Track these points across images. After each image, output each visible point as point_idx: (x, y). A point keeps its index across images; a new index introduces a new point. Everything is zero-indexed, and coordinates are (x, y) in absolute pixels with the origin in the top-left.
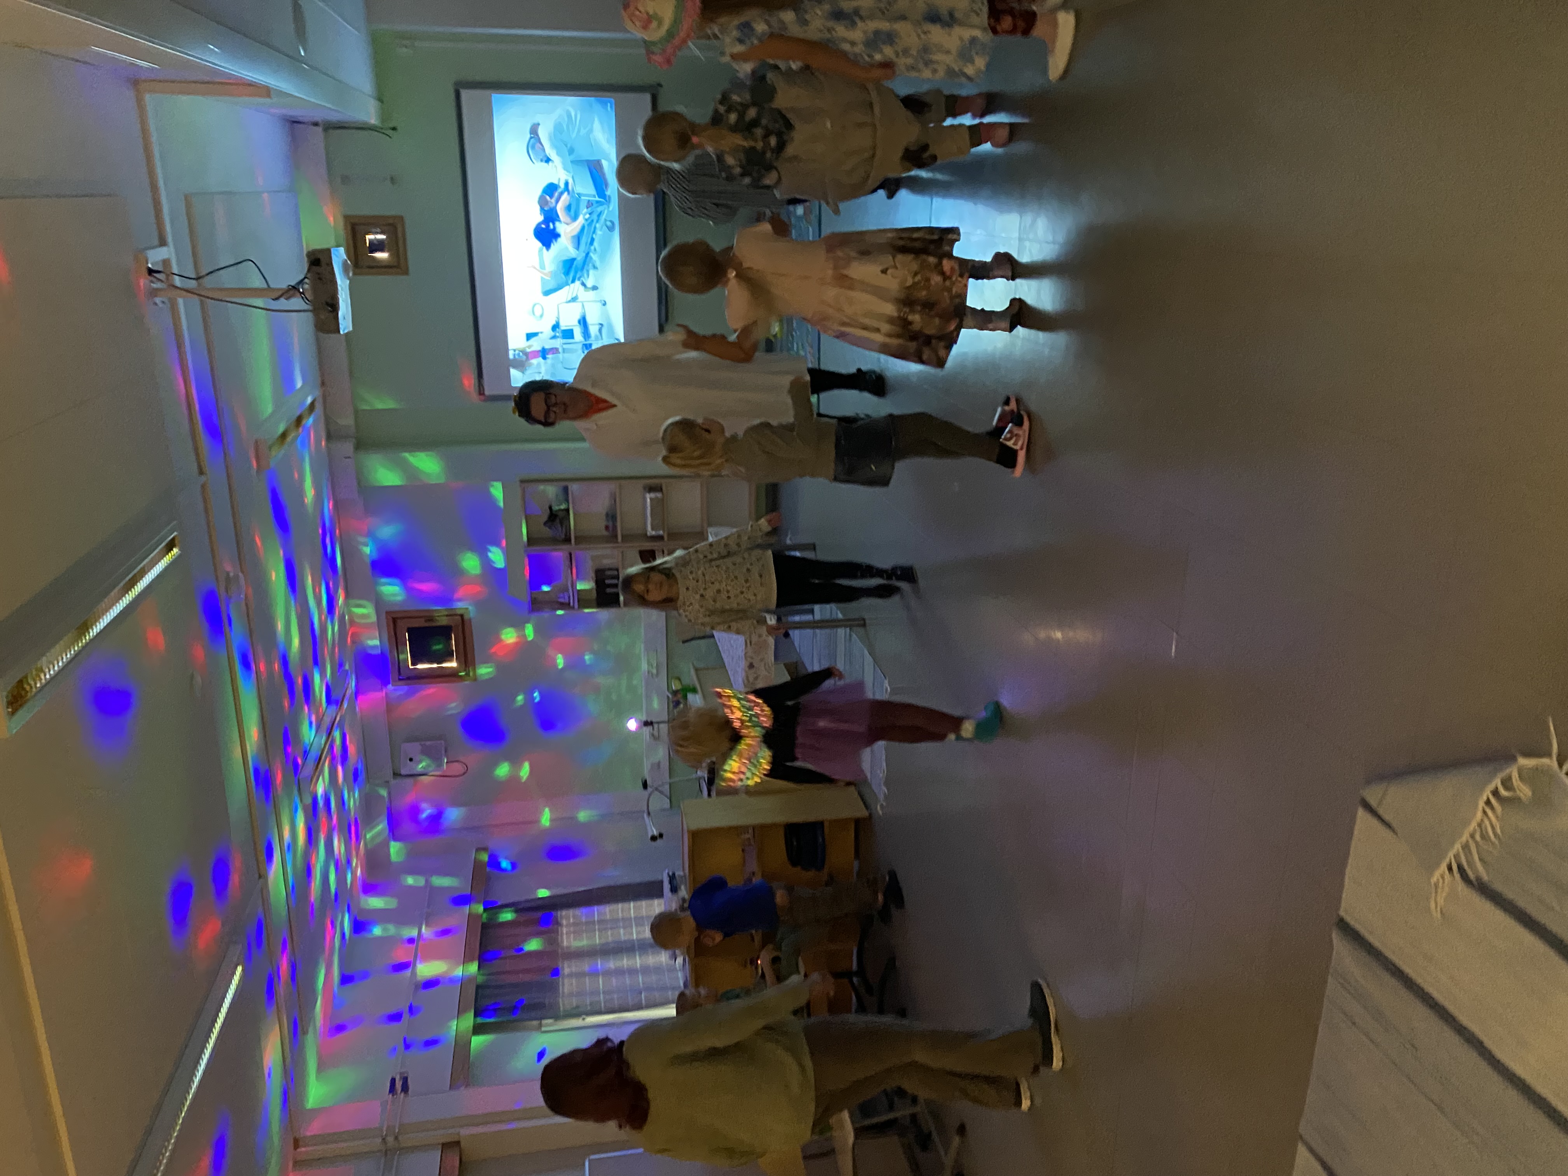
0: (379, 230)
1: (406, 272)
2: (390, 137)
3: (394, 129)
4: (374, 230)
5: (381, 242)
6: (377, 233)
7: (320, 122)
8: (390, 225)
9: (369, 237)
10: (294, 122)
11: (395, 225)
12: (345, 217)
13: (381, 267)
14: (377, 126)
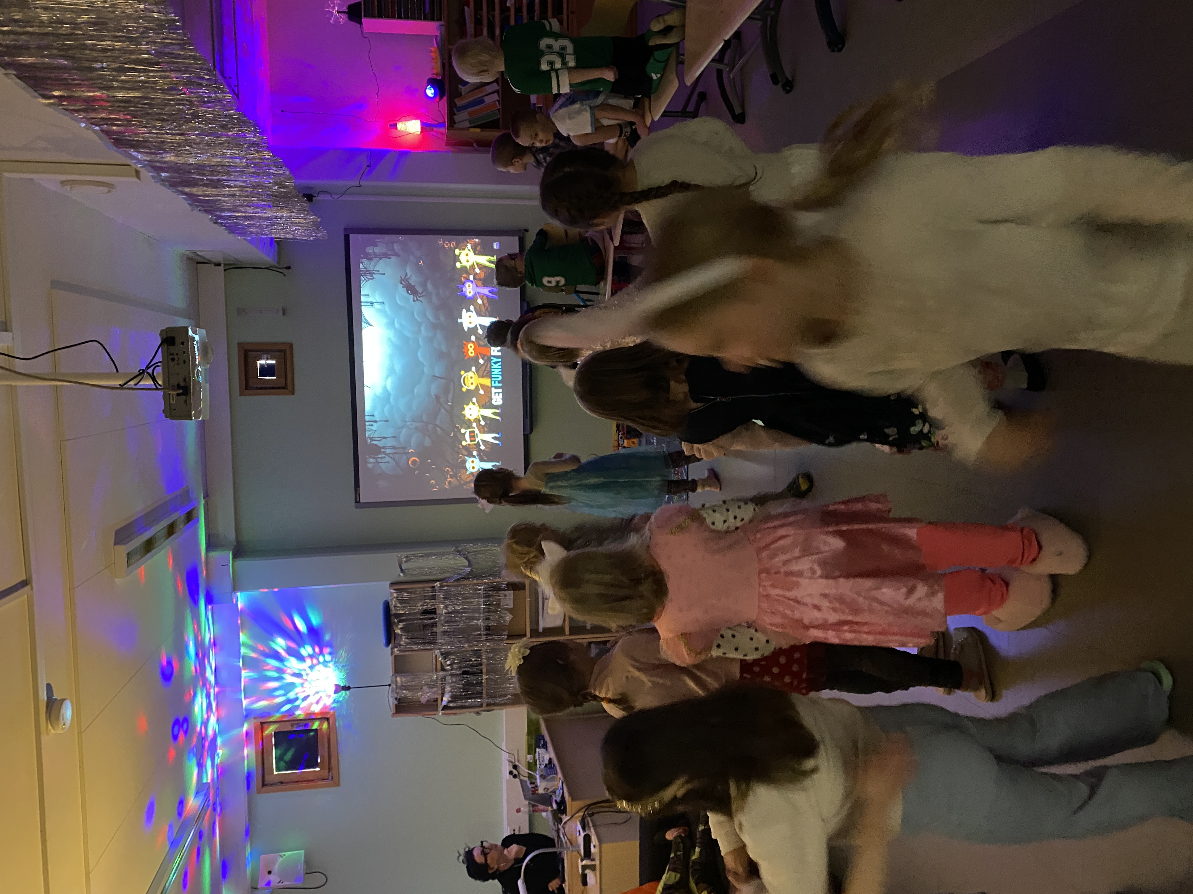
0: (269, 356)
1: (293, 393)
2: (285, 276)
3: (289, 268)
4: (265, 356)
5: (271, 366)
6: (267, 359)
7: (222, 262)
8: (280, 351)
9: (259, 362)
10: (198, 262)
11: (283, 352)
12: (239, 344)
13: (270, 388)
14: (272, 267)
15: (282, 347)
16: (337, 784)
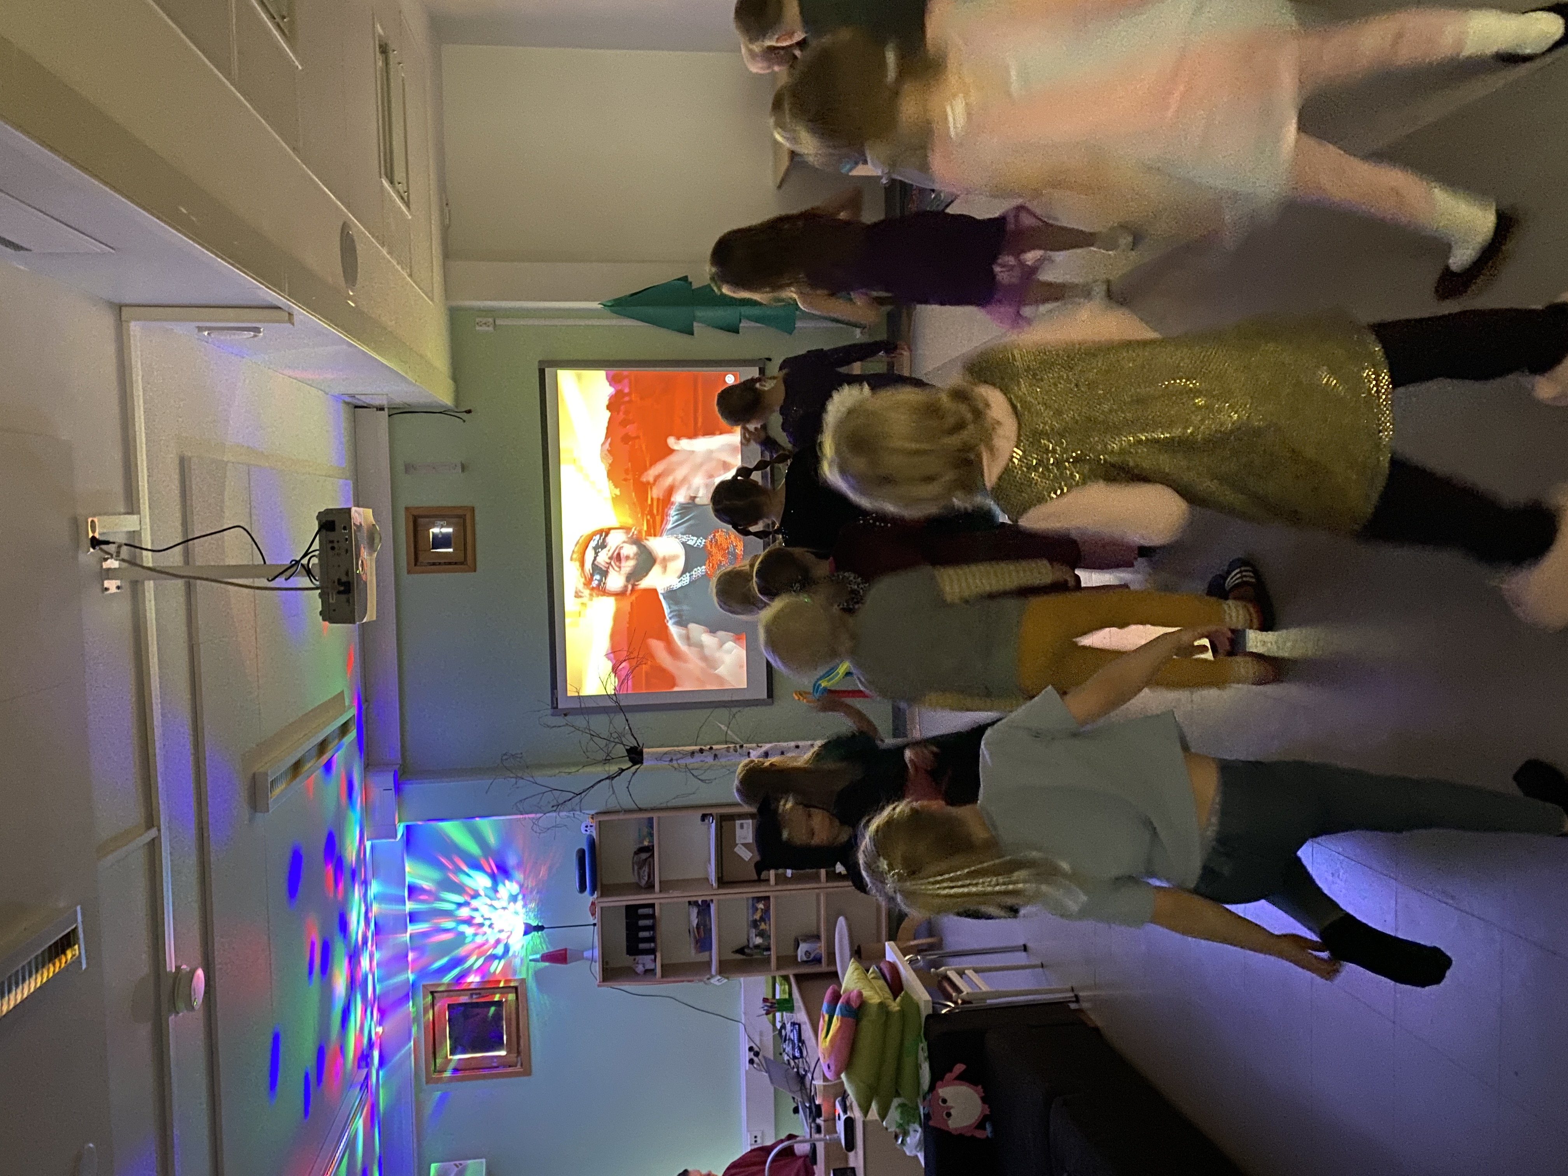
0: (445, 522)
1: (474, 570)
2: (464, 421)
4: (439, 523)
5: (446, 536)
6: (442, 527)
7: (386, 406)
8: (459, 516)
9: (431, 531)
10: (357, 407)
11: (463, 517)
12: (407, 509)
13: (445, 564)
14: (449, 410)
15: (460, 512)
16: (527, 1072)
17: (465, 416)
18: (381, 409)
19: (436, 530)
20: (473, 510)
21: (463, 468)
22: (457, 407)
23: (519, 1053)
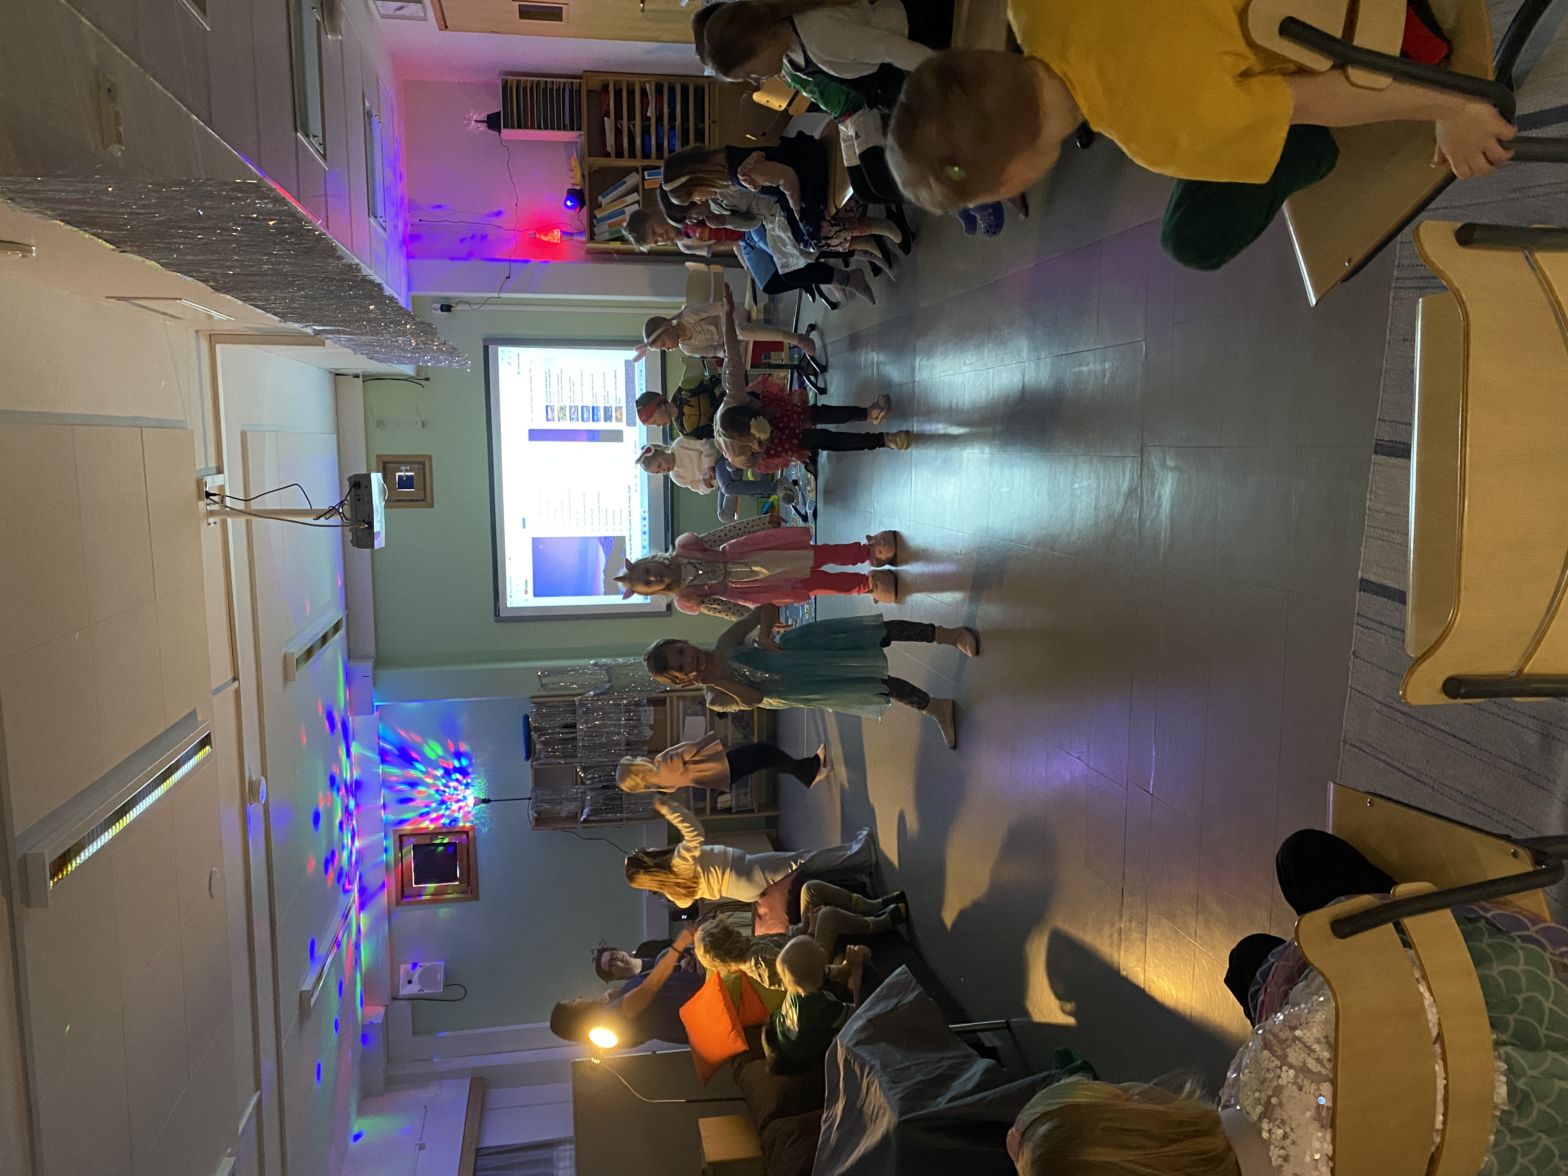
0: (408, 468)
1: (432, 506)
2: (423, 386)
3: (427, 379)
4: (403, 468)
5: (410, 478)
6: (407, 471)
7: (360, 374)
8: (419, 463)
9: (399, 474)
10: (338, 375)
11: (423, 464)
12: (378, 456)
13: (409, 501)
14: (412, 377)
15: (421, 459)
16: (476, 897)
17: (423, 382)
18: (357, 376)
19: (402, 474)
20: (430, 457)
21: (423, 425)
22: (418, 374)
23: (469, 884)
